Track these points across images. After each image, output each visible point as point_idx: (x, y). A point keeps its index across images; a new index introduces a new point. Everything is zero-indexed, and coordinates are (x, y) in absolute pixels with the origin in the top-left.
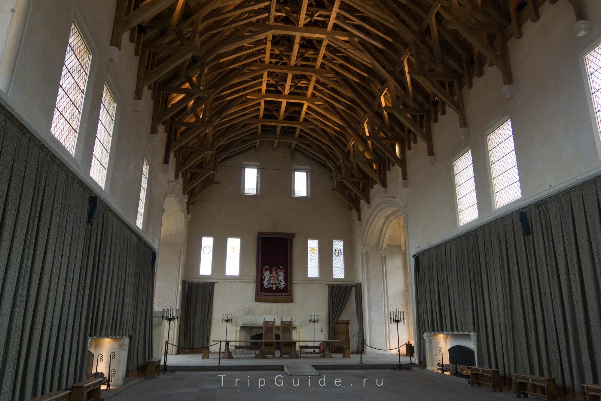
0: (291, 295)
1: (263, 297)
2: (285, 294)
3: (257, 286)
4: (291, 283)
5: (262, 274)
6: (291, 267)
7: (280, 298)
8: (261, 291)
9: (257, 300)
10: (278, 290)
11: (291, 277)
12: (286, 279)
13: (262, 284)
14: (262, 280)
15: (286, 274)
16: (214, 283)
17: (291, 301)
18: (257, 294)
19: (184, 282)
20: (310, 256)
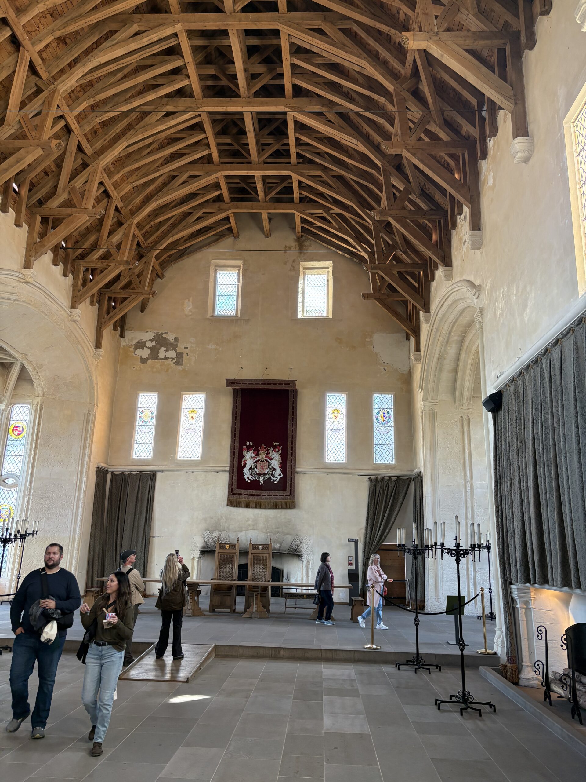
0: (292, 494)
1: (242, 498)
2: (281, 492)
3: (231, 478)
4: (293, 473)
5: (241, 456)
6: (294, 443)
7: (273, 500)
8: (238, 487)
9: (230, 503)
10: (269, 485)
11: (293, 461)
12: (283, 465)
13: (240, 475)
14: (241, 468)
15: (284, 456)
16: (153, 475)
17: (292, 505)
18: (231, 492)
19: (101, 473)
20: (331, 424)
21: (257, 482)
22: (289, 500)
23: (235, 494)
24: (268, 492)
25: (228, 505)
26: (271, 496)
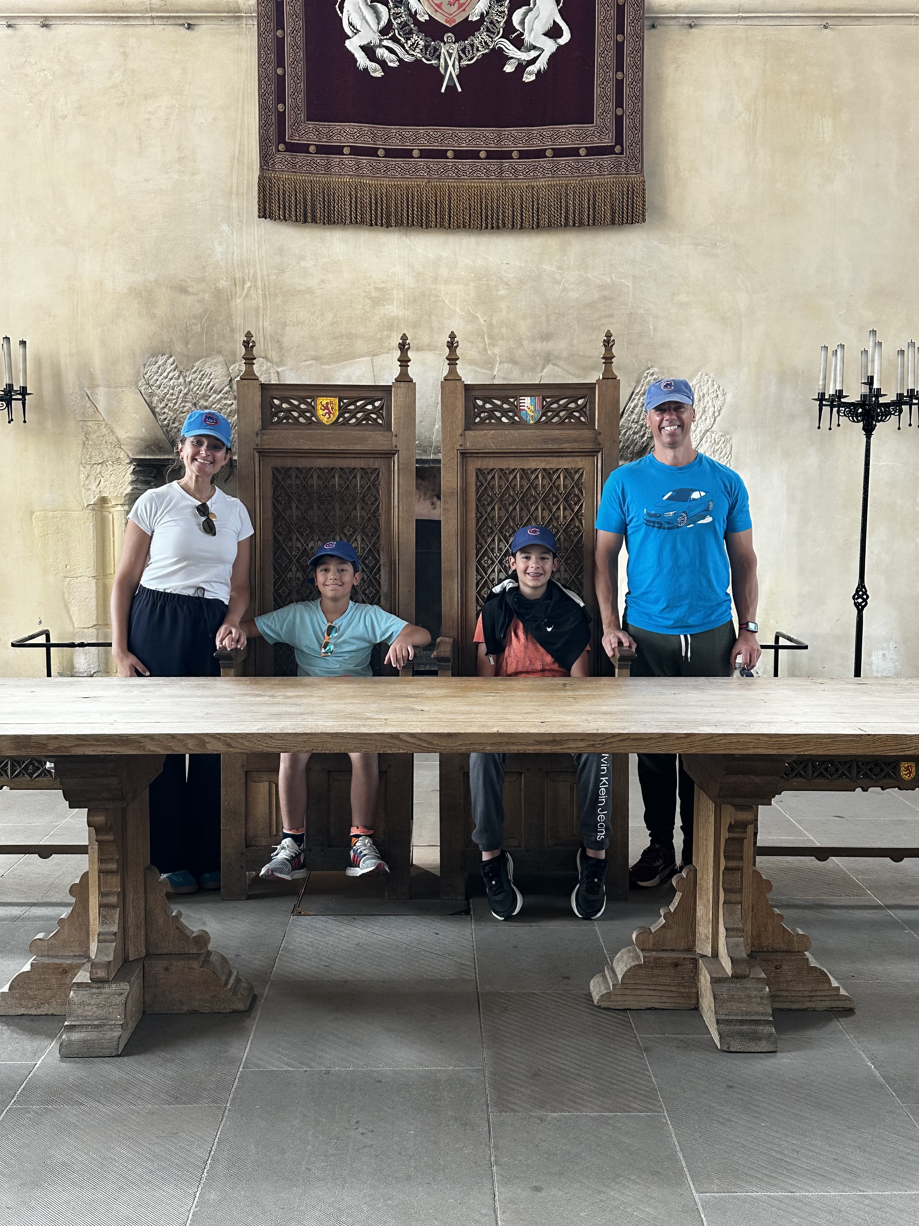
8: (317, 111)
13: (323, 31)
17: (626, 208)
21: (420, 75)
22: (609, 179)
23: (303, 149)
24: (489, 132)
25: (265, 213)
26: (507, 155)
